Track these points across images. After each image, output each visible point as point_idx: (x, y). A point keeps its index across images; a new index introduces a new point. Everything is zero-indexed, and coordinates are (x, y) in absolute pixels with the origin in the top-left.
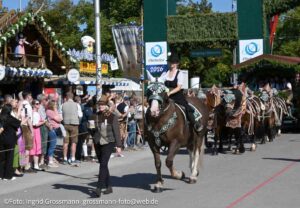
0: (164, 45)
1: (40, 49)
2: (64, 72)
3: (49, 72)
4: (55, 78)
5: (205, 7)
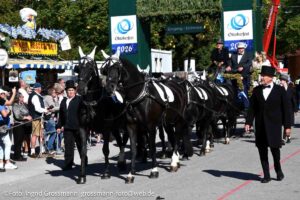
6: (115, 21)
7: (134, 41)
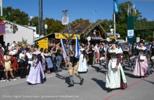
0: (133, 30)
1: (99, 33)
2: (106, 38)
3: (102, 38)
4: (103, 40)
5: (145, 20)
6: (128, 31)
7: (133, 35)
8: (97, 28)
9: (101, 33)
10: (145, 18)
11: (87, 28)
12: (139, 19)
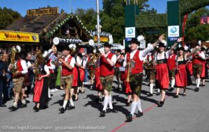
1: (76, 31)
2: (87, 41)
3: (81, 41)
4: (84, 44)
5: (153, 11)
8: (72, 22)
9: (79, 32)
10: (153, 9)
11: (52, 23)
12: (145, 9)
